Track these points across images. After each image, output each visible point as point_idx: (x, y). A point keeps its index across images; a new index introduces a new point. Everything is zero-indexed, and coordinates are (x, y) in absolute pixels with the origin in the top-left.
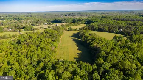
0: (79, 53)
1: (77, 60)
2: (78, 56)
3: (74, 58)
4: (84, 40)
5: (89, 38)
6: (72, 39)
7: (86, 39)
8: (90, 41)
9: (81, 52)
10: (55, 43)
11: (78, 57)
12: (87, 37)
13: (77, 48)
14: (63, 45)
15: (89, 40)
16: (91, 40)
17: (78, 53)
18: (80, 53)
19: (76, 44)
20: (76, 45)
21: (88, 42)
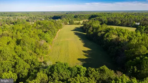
0: (87, 50)
1: (85, 62)
2: (86, 55)
3: (79, 59)
4: (92, 33)
5: (100, 29)
6: (74, 33)
7: (95, 31)
8: (103, 33)
9: (89, 49)
10: (47, 35)
11: (86, 57)
12: (97, 28)
13: (83, 44)
14: (61, 40)
15: (101, 32)
16: (104, 31)
17: (84, 52)
18: (89, 51)
19: (80, 38)
20: (80, 40)
21: (99, 34)
